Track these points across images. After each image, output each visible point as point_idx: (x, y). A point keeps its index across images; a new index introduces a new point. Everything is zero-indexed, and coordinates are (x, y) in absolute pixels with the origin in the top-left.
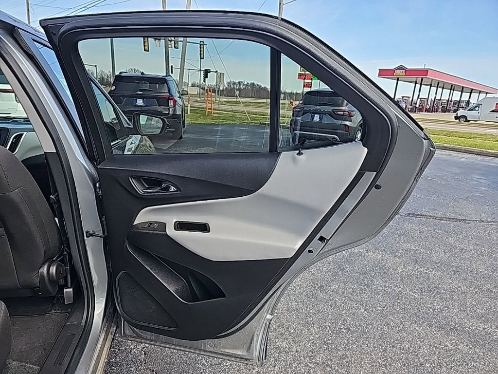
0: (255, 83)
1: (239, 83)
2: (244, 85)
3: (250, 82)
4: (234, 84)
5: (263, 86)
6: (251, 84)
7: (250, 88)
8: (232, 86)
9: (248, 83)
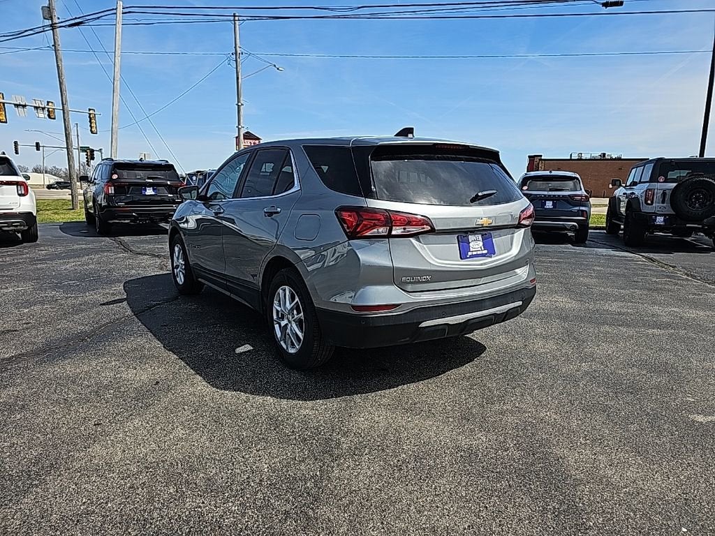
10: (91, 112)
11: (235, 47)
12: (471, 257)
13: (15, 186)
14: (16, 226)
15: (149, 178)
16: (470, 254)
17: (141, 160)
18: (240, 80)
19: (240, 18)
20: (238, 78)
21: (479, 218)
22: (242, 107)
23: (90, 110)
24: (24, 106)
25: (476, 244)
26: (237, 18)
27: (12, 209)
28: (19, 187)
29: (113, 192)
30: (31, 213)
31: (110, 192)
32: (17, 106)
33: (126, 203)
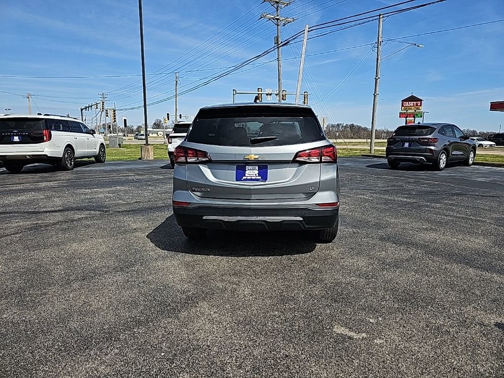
0: (355, 124)
1: (338, 125)
2: (343, 127)
3: (349, 124)
4: (333, 126)
5: (363, 126)
6: (350, 126)
7: (349, 129)
8: (331, 129)
9: (347, 125)
10: (306, 93)
11: (378, 38)
12: (245, 180)
16: (244, 178)
18: (379, 61)
19: (384, 16)
20: (378, 60)
21: (246, 154)
22: (378, 80)
23: (305, 92)
24: (271, 94)
25: (252, 172)
26: (381, 16)
32: (267, 94)
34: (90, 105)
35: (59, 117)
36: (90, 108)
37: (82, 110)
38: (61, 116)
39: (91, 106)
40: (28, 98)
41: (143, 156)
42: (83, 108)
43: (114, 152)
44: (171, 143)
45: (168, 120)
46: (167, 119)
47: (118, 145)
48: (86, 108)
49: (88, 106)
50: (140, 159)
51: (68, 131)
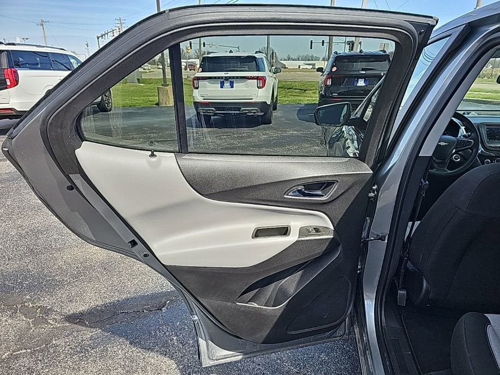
13: (256, 80)
14: (254, 113)
15: (363, 70)
17: (361, 51)
27: (252, 99)
28: (259, 81)
29: (330, 84)
30: (266, 102)
31: (328, 84)
33: (339, 94)
34: (106, 32)
35: (35, 47)
36: (106, 35)
37: (98, 38)
38: (37, 46)
39: (107, 34)
40: (42, 25)
41: (161, 101)
42: (99, 36)
43: (132, 88)
44: (197, 88)
45: (191, 48)
46: (189, 48)
47: (136, 80)
48: (102, 36)
49: (104, 33)
50: (157, 104)
51: (50, 69)
